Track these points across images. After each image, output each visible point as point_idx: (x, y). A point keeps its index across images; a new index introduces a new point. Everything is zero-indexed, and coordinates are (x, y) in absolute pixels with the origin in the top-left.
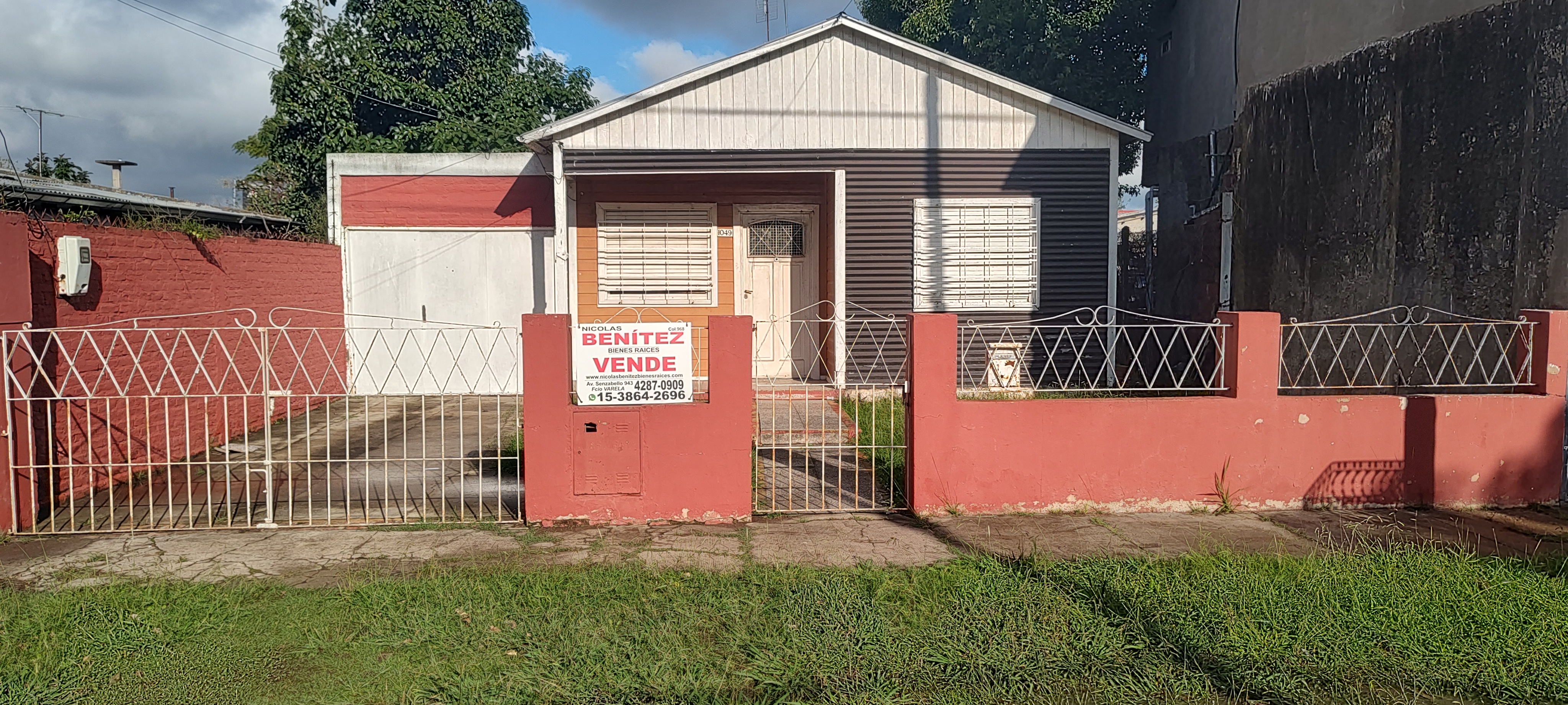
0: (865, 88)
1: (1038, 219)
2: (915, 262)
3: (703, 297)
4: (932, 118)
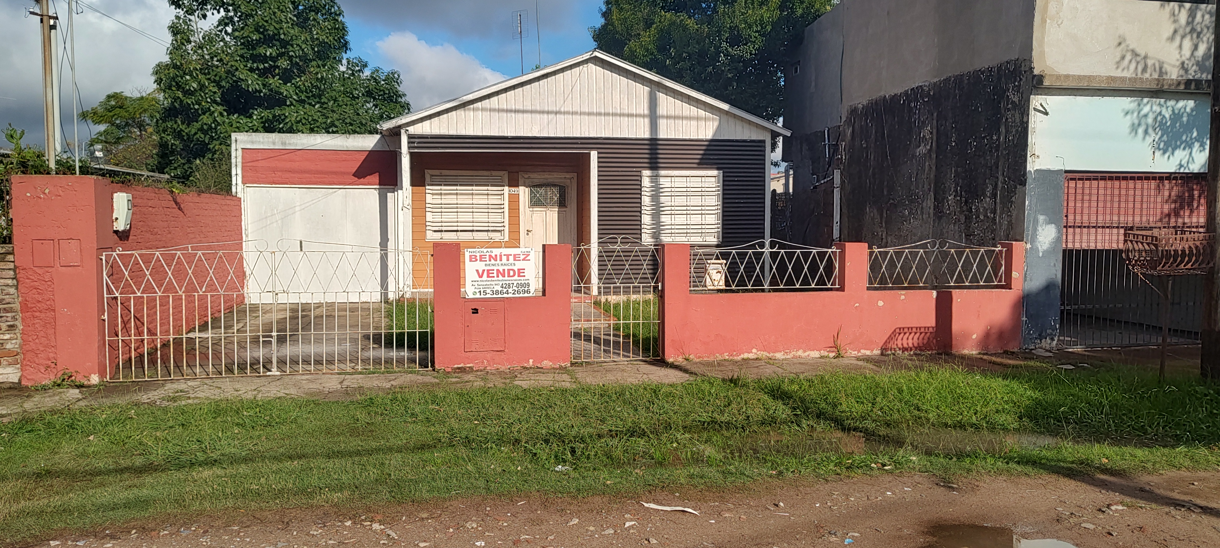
0: (610, 98)
1: (721, 184)
2: (643, 212)
3: (499, 234)
4: (654, 117)
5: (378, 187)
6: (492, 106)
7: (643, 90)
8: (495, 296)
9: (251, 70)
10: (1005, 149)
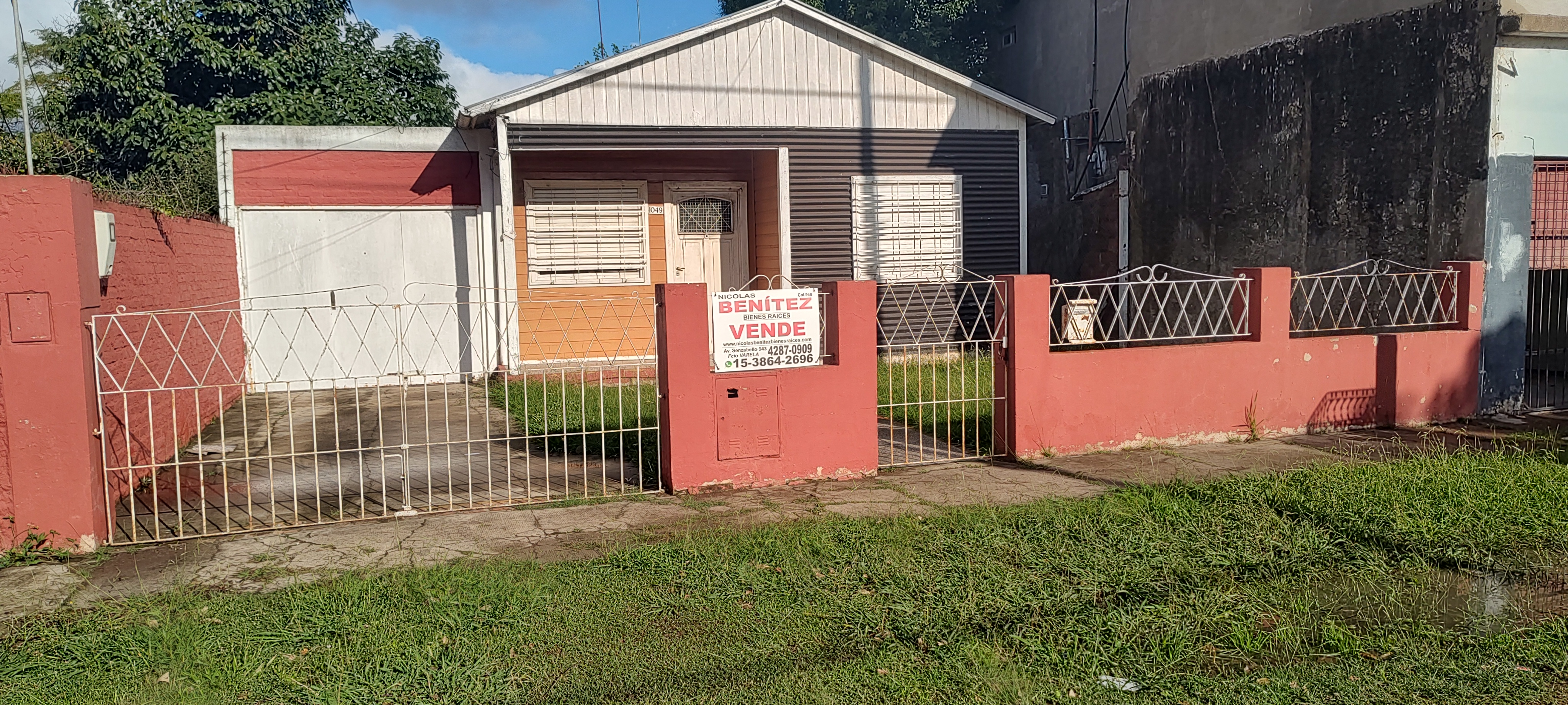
1: (960, 195)
2: (854, 236)
3: (636, 275)
4: (866, 98)
5: (450, 207)
6: (634, 81)
7: (850, 58)
8: (759, 367)
9: (215, 36)
10: (1446, 127)
